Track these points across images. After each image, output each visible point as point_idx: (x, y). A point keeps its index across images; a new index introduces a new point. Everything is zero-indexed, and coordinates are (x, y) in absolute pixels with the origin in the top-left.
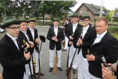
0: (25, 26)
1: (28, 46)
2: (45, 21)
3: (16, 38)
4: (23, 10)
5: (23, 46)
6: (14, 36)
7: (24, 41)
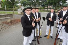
0: (34, 11)
1: (35, 20)
2: (48, 9)
3: (29, 15)
4: (37, 3)
5: (32, 20)
6: (28, 15)
7: (33, 17)
